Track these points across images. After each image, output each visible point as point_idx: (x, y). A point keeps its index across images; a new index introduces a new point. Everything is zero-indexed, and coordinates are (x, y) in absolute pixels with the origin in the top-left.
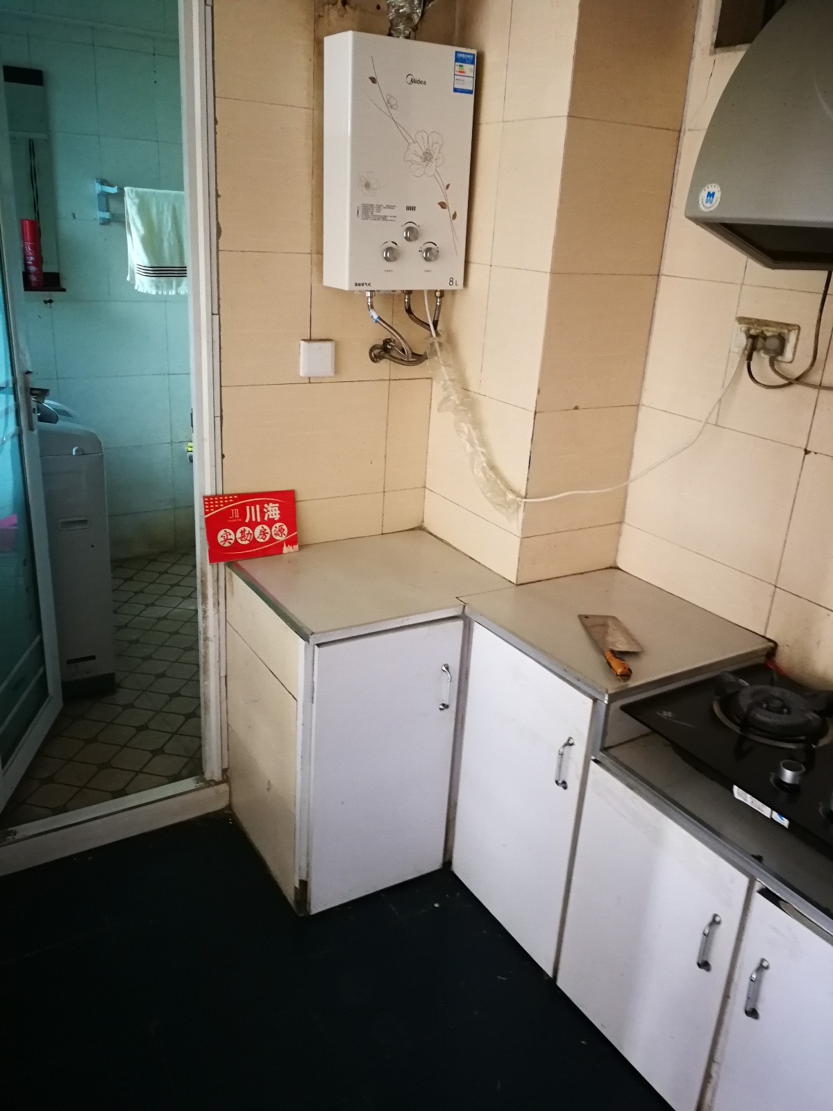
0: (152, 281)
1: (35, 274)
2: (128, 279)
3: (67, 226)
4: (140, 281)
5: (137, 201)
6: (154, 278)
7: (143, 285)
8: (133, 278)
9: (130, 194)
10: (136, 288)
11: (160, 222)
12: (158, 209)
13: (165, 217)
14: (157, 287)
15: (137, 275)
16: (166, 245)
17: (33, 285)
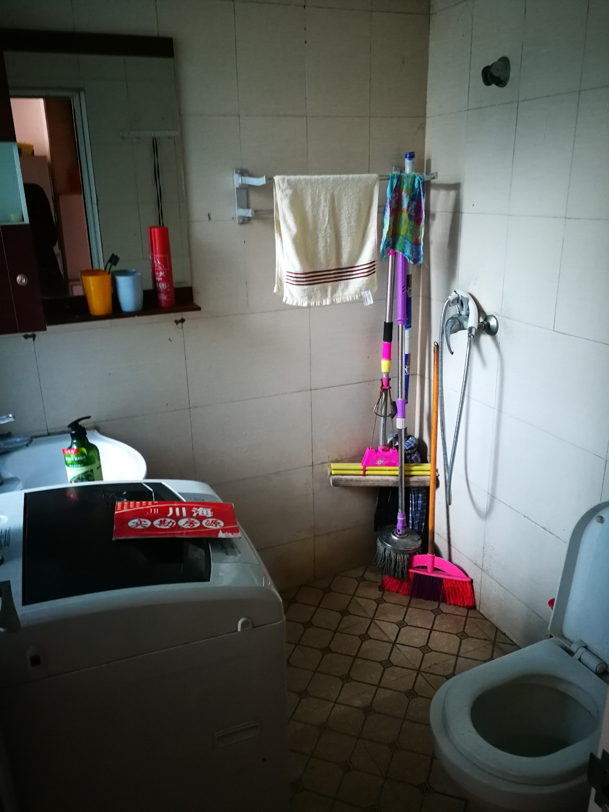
0: (304, 290)
1: (166, 292)
2: (275, 290)
3: (202, 230)
4: (290, 291)
5: (289, 192)
6: (306, 287)
7: (292, 296)
8: (281, 289)
9: (281, 185)
10: (284, 300)
11: (315, 217)
12: (313, 200)
13: (321, 208)
14: (310, 298)
15: (285, 285)
16: (321, 244)
17: (163, 305)
